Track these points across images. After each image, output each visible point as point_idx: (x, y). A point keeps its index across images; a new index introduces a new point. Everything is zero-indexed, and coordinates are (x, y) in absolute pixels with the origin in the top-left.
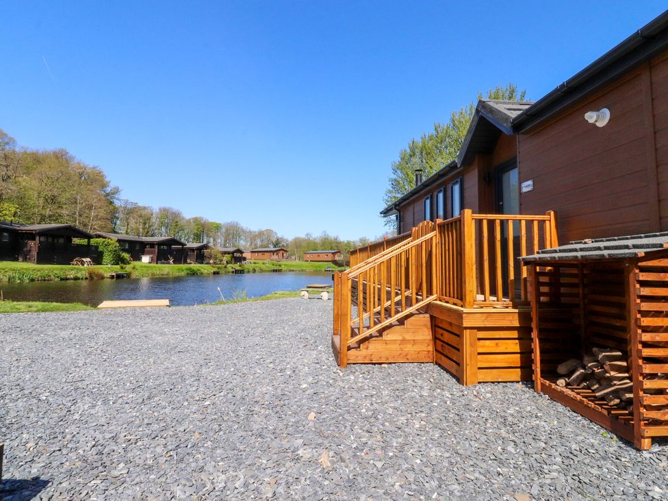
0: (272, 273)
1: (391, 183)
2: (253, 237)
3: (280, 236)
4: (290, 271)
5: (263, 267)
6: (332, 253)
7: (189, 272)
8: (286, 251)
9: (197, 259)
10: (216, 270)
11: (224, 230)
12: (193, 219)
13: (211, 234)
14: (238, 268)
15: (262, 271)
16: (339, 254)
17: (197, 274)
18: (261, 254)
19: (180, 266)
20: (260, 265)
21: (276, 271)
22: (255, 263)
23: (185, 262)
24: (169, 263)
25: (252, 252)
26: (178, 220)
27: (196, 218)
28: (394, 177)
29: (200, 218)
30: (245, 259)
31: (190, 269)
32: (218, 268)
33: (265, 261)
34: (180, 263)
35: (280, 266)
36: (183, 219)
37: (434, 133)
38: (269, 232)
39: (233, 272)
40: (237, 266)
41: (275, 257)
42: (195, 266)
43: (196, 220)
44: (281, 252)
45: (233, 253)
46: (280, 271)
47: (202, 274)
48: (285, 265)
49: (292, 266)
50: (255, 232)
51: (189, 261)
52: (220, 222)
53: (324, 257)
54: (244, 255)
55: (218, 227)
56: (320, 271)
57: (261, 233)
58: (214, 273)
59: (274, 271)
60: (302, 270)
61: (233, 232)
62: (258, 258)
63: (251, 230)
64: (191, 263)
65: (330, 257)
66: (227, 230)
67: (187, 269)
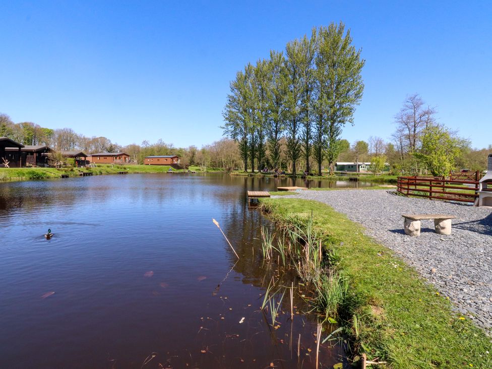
0: (119, 175)
1: (228, 99)
2: (88, 143)
3: (113, 143)
4: (135, 173)
5: (109, 170)
6: (171, 158)
7: (31, 176)
8: (128, 156)
9: (37, 162)
10: (63, 173)
11: (57, 136)
12: (22, 124)
13: (43, 139)
14: (86, 171)
15: (108, 173)
16: (176, 158)
17: (42, 178)
18: (103, 158)
19: (20, 169)
20: (104, 167)
21: (122, 173)
22: (99, 166)
23: (24, 165)
24: (3, 166)
25: (93, 156)
26: (5, 123)
27: (25, 123)
28: (232, 94)
29: (30, 123)
30: (88, 162)
31: (33, 173)
32: (65, 171)
33: (109, 165)
34: (17, 166)
35: (125, 169)
36: (11, 123)
37: (269, 59)
38: (103, 139)
39: (81, 175)
40: (83, 169)
41: (118, 161)
42: (38, 170)
43: (26, 125)
44: (124, 156)
45: (75, 156)
46: (126, 173)
47: (48, 178)
48: (129, 168)
49: (136, 169)
50: (89, 139)
51: (27, 164)
52: (52, 129)
53: (164, 162)
54: (87, 159)
55: (50, 133)
56: (163, 173)
57: (95, 140)
58: (63, 177)
59: (120, 173)
60: (146, 173)
61: (67, 138)
62: (100, 161)
63: (86, 137)
64: (31, 167)
65: (169, 161)
66: (60, 136)
67: (29, 173)
